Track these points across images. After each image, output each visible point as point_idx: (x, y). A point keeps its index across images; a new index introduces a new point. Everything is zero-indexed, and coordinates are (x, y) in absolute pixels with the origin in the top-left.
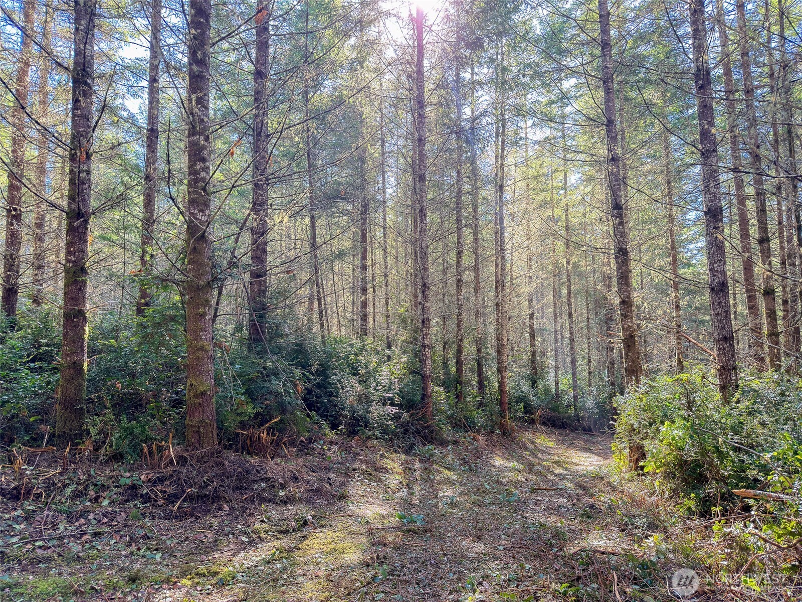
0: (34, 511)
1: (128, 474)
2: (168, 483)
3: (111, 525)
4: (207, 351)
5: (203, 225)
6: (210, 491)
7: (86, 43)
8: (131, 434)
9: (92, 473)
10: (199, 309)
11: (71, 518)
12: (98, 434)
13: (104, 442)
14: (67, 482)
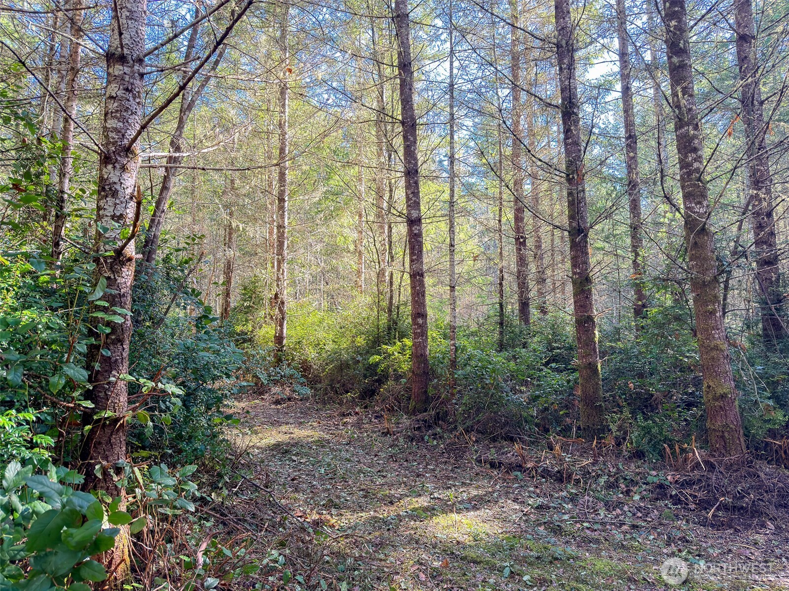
0: (576, 494)
1: (654, 473)
2: (697, 487)
3: (646, 521)
4: (722, 351)
5: (702, 218)
6: (747, 504)
7: (570, 79)
8: (649, 433)
9: (621, 467)
10: (707, 305)
11: (609, 507)
12: (618, 430)
13: (624, 439)
14: (600, 472)
